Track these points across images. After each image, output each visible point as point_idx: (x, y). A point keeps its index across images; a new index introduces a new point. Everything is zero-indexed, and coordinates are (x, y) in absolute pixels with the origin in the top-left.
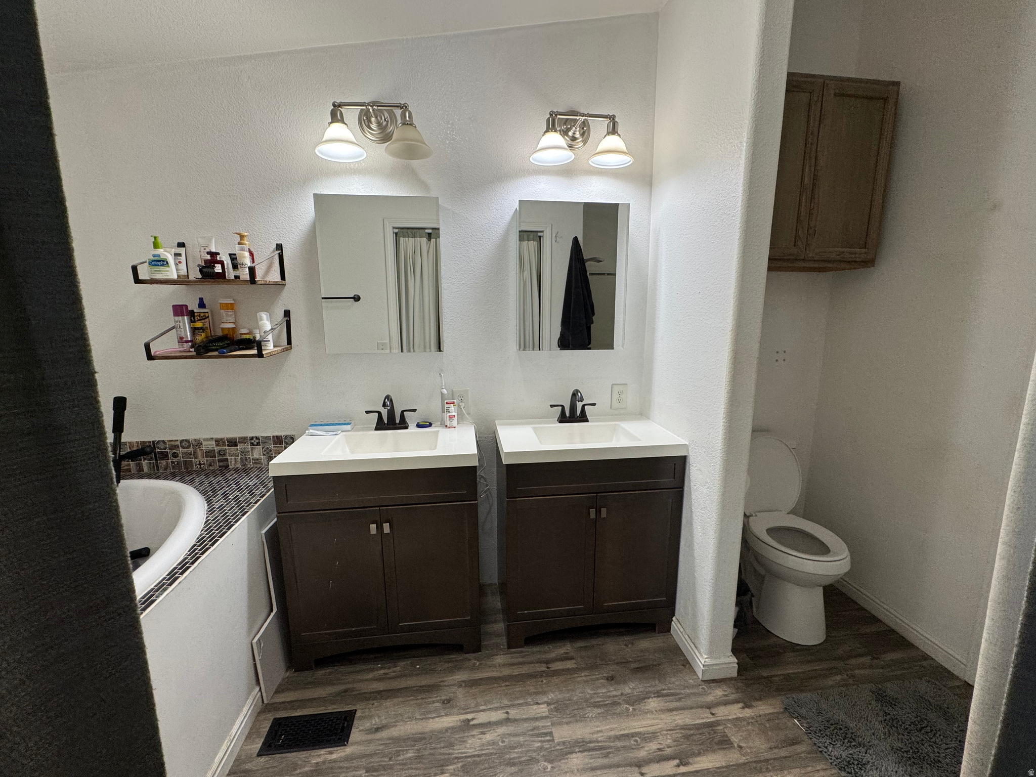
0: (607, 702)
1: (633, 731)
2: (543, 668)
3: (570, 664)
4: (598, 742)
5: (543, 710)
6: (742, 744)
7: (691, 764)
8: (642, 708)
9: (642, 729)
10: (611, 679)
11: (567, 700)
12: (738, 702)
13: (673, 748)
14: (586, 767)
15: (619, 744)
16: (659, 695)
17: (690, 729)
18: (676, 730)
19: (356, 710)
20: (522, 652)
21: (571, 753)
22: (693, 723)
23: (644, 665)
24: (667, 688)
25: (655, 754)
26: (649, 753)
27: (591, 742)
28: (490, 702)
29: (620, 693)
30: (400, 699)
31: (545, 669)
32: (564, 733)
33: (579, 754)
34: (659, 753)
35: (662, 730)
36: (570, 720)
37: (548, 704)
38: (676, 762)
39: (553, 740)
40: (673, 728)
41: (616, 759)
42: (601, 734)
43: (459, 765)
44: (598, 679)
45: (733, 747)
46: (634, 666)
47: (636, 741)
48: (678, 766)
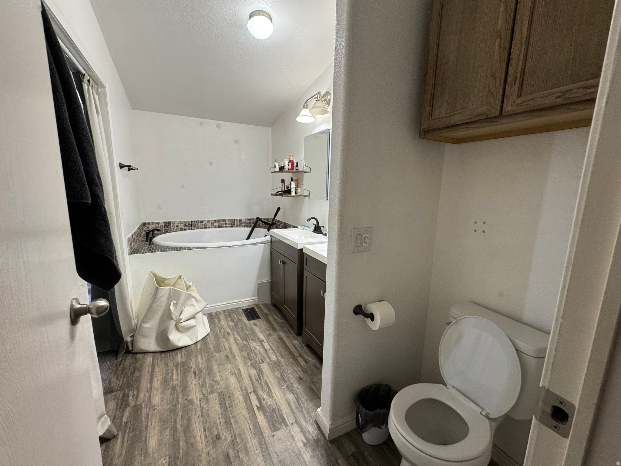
0: (285, 379)
1: (272, 389)
2: (296, 354)
3: (303, 363)
4: (263, 377)
5: (274, 358)
6: (275, 437)
7: (258, 412)
8: (286, 392)
9: (273, 392)
10: (300, 378)
11: (281, 365)
12: (306, 439)
13: (266, 404)
14: (251, 375)
15: (263, 384)
16: (297, 399)
17: (279, 412)
18: (277, 405)
19: (261, 318)
20: (303, 347)
21: (256, 370)
22: (284, 414)
23: (317, 392)
24: (303, 402)
25: (261, 397)
26: (261, 395)
27: (262, 375)
28: (273, 344)
29: (292, 383)
30: (267, 325)
31: (296, 356)
32: (265, 367)
33: (256, 372)
34: (262, 399)
35: (275, 400)
36: (272, 367)
37: (278, 360)
38: (259, 406)
39: (260, 364)
40: (277, 404)
41: (256, 384)
42: (267, 378)
43: (246, 344)
44: (298, 374)
45: (272, 432)
46: (313, 387)
47: (266, 390)
48: (257, 406)
